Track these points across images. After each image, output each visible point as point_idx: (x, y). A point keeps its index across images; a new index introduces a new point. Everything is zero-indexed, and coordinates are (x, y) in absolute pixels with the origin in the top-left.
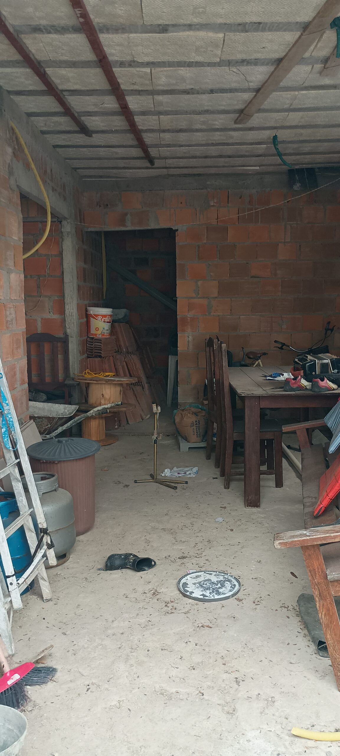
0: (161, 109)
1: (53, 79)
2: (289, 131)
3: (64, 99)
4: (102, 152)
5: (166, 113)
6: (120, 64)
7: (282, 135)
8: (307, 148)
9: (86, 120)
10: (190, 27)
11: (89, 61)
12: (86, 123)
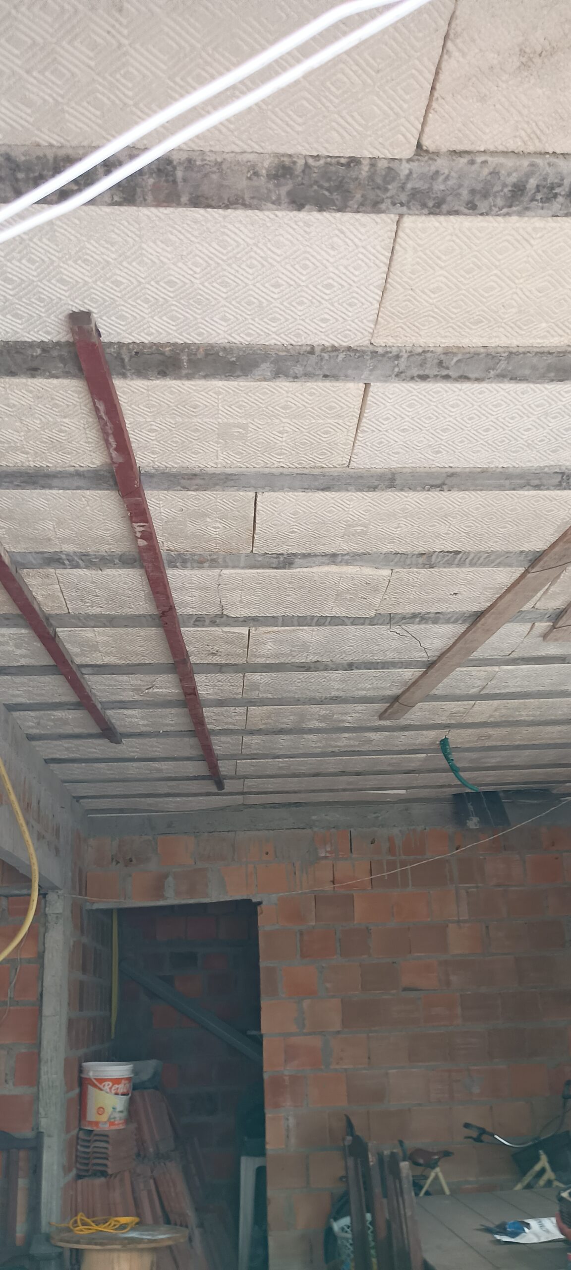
0: (254, 695)
1: (68, 646)
2: (470, 731)
3: (82, 680)
4: (133, 769)
5: (262, 702)
6: (196, 621)
7: (456, 738)
8: (495, 758)
9: (114, 716)
10: (333, 558)
11: (139, 616)
12: (113, 721)
